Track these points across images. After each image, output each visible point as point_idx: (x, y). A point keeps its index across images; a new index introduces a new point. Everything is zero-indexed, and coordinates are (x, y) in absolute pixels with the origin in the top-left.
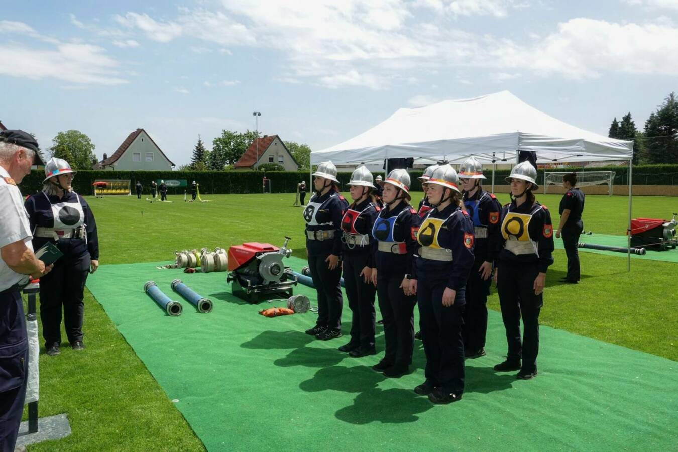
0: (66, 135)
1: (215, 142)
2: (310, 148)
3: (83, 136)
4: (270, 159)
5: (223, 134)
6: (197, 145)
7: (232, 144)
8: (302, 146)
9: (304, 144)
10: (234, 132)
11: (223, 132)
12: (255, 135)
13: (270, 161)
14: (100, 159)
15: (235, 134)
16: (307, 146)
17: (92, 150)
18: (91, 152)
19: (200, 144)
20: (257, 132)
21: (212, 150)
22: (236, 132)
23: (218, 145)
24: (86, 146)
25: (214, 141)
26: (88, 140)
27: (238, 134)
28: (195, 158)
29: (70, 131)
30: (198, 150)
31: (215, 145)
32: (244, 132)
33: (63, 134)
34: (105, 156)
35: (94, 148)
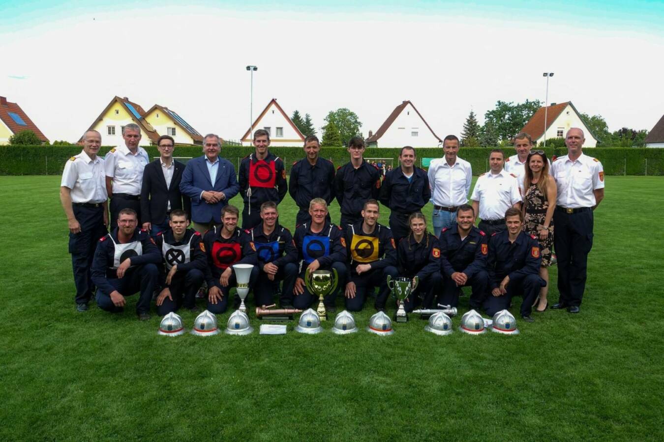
0: (335, 113)
1: (487, 116)
2: (605, 120)
3: (352, 114)
4: (558, 132)
5: (496, 105)
6: (469, 118)
7: (507, 117)
8: (593, 118)
9: (597, 115)
10: (510, 103)
11: (498, 104)
12: (536, 105)
13: (558, 135)
14: (366, 136)
15: (511, 105)
16: (601, 118)
17: (359, 128)
18: (358, 130)
19: (471, 117)
20: (538, 102)
21: (484, 124)
22: (513, 102)
23: (491, 119)
24: (354, 124)
25: (487, 114)
26: (355, 118)
27: (515, 105)
28: (465, 133)
29: (340, 109)
30: (469, 123)
31: (487, 119)
32: (522, 102)
33: (333, 113)
34: (370, 133)
35: (361, 127)
